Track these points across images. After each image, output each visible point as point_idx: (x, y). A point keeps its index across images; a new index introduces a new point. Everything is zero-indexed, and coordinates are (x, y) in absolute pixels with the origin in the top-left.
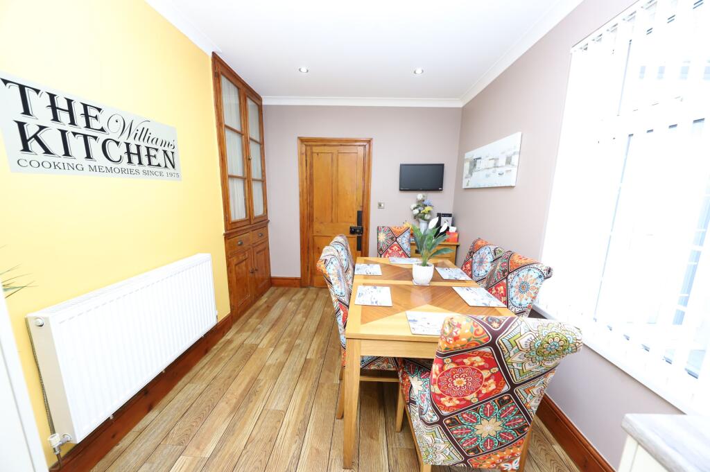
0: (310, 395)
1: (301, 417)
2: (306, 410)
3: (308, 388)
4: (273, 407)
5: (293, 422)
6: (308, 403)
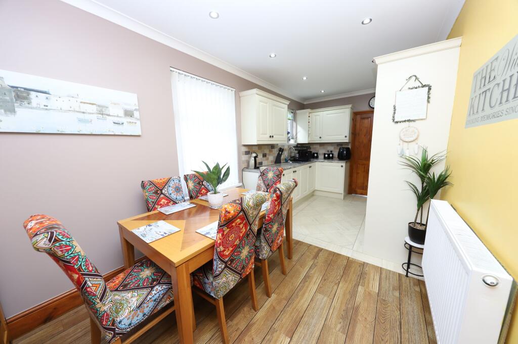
0: (297, 295)
1: (307, 284)
2: (303, 287)
3: (298, 300)
4: (325, 298)
5: (312, 283)
6: (300, 290)
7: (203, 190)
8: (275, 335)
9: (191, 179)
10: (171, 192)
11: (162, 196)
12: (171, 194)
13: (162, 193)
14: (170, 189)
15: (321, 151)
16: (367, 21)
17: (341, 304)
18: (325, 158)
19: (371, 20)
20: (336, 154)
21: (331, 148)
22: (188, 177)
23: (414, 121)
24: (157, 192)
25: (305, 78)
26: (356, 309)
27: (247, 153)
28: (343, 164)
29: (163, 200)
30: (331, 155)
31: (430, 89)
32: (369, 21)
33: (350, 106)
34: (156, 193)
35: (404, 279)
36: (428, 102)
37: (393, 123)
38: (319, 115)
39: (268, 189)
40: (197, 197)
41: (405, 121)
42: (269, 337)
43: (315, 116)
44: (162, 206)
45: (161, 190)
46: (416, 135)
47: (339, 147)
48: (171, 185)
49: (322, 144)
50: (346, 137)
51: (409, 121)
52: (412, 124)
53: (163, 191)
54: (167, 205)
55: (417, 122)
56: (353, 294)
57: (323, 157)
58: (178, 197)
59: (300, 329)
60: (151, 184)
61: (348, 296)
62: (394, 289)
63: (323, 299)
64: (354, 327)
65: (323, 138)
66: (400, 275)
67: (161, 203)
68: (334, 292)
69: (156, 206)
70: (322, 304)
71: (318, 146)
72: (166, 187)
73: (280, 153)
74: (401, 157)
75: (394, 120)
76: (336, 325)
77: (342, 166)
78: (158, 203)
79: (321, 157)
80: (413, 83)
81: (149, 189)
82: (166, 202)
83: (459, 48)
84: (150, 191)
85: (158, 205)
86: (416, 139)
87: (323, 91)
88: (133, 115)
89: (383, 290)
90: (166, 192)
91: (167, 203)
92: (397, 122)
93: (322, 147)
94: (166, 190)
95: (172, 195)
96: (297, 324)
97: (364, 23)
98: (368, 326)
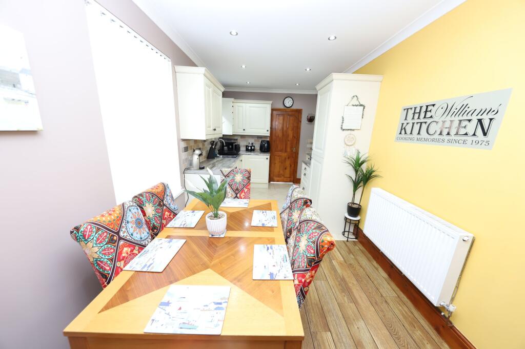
7: (167, 213)
8: (319, 337)
9: (149, 200)
10: (131, 231)
11: (122, 242)
12: (132, 234)
13: (120, 238)
14: (130, 225)
15: (242, 144)
16: (332, 38)
17: (334, 280)
18: (247, 150)
19: (336, 38)
20: (257, 147)
21: (251, 141)
22: (144, 199)
23: (353, 130)
24: (113, 240)
25: (244, 67)
26: (343, 279)
27: (186, 149)
28: (267, 156)
29: (125, 249)
30: (253, 148)
31: (364, 108)
32: (334, 38)
33: (271, 102)
34: (111, 241)
35: (347, 243)
36: (362, 118)
37: (341, 130)
38: (242, 106)
39: (237, 194)
40: (162, 226)
41: (348, 130)
42: (316, 342)
43: (239, 106)
44: (127, 261)
45: (118, 233)
46: (354, 141)
47: (260, 140)
48: (129, 219)
49: (243, 136)
50: (268, 131)
51: (351, 130)
52: (352, 132)
53: (121, 234)
54: (132, 255)
55: (356, 131)
56: (333, 269)
57: (245, 149)
58: (143, 236)
59: (329, 319)
60: (98, 229)
61: (333, 272)
62: (349, 254)
63: (321, 283)
64: (352, 293)
65: (246, 131)
66: (343, 241)
67: (123, 255)
68: (323, 274)
69: (118, 264)
70: (325, 288)
71: (239, 138)
72: (123, 225)
73: (213, 147)
74: (345, 157)
75: (342, 128)
76: (344, 299)
77: (267, 159)
78: (119, 257)
79: (243, 149)
80: (355, 102)
81: (98, 239)
82: (130, 250)
83: (380, 83)
84: (101, 242)
85: (120, 261)
86: (354, 143)
87: (248, 83)
88: (19, 82)
89: (344, 257)
90: (125, 234)
91: (132, 251)
92: (344, 130)
93: (242, 139)
94: (124, 230)
95: (135, 234)
96: (323, 316)
97: (330, 39)
98: (358, 288)
